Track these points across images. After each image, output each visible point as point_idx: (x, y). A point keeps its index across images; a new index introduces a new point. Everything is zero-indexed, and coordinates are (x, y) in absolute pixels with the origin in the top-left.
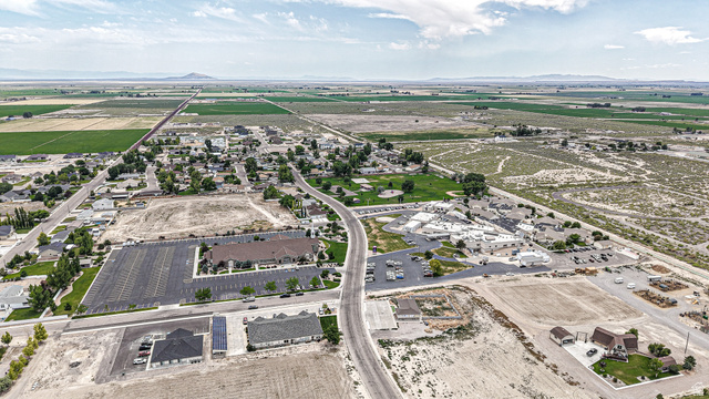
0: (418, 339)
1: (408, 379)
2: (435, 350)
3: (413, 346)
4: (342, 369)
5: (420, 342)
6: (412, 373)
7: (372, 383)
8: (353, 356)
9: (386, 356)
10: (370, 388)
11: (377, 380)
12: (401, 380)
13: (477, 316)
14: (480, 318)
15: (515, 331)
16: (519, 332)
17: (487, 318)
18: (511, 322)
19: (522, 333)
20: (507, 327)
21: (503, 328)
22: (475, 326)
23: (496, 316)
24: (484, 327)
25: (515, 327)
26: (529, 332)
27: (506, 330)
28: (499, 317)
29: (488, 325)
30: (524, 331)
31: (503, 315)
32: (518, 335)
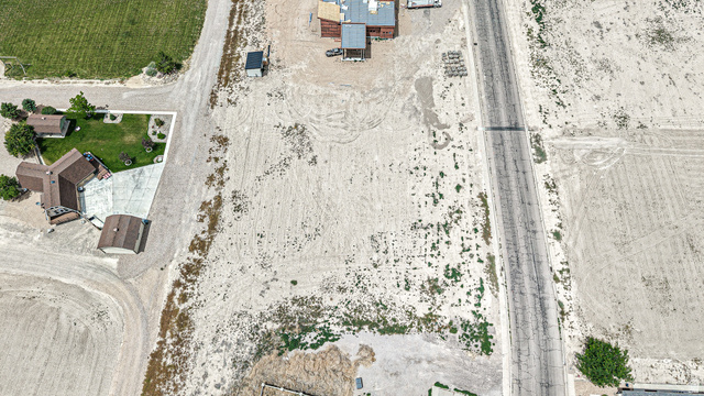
0: (401, 330)
1: (468, 220)
2: (384, 286)
3: (422, 311)
4: (579, 281)
5: (403, 320)
6: (456, 234)
7: (531, 228)
8: (553, 314)
9: (487, 293)
10: (536, 218)
11: (521, 232)
12: (480, 219)
13: (218, 386)
14: (214, 377)
15: (184, 298)
16: (178, 292)
17: (198, 372)
18: (163, 335)
19: (177, 284)
20: (187, 318)
21: (197, 317)
22: (250, 346)
23: (168, 374)
24: (233, 337)
25: (168, 313)
26: (160, 285)
27: (200, 305)
28: (166, 368)
29: (220, 341)
30: (167, 289)
31: (150, 374)
32: (190, 281)
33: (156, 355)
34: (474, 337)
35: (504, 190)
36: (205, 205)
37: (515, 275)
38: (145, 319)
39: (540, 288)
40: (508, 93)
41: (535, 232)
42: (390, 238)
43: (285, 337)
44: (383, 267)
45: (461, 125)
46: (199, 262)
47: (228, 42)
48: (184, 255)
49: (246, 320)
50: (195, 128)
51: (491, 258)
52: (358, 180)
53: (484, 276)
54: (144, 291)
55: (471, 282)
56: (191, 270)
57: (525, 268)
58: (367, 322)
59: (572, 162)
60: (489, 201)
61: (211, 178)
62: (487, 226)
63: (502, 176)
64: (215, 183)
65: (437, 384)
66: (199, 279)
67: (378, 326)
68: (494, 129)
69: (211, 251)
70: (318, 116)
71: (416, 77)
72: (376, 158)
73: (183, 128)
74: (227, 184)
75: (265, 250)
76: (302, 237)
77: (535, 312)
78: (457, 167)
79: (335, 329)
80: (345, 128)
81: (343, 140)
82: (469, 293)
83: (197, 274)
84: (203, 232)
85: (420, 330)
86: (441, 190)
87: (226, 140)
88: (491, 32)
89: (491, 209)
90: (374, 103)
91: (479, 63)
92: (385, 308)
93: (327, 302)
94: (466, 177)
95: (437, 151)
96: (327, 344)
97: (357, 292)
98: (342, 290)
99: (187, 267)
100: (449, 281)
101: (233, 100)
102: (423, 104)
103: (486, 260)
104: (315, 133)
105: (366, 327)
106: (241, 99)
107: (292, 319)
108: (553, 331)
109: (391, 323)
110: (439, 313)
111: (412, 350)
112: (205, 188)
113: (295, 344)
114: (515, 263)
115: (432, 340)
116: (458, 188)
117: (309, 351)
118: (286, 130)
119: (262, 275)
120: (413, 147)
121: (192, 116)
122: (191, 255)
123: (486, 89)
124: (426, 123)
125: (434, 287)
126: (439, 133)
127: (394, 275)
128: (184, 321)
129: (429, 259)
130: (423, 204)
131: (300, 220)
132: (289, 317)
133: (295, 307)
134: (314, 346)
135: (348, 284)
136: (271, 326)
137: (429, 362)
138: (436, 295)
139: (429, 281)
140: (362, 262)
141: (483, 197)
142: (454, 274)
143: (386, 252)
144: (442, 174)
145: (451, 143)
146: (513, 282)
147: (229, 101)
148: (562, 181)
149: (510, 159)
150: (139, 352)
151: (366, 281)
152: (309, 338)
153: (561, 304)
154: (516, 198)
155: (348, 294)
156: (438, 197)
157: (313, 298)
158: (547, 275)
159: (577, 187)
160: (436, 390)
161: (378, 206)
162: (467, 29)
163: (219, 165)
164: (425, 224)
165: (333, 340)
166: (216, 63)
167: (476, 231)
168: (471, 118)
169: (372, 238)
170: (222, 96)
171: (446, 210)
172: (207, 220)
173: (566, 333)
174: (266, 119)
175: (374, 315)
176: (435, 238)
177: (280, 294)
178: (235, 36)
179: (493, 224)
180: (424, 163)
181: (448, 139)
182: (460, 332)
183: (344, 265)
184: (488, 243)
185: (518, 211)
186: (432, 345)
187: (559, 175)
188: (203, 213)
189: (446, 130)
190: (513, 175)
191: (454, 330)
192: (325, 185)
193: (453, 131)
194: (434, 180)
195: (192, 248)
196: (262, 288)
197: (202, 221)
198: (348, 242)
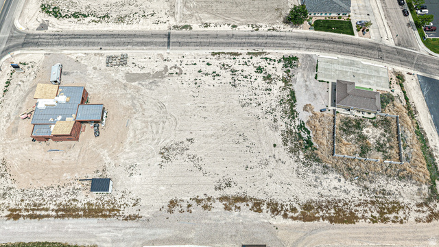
0: (293, 93)
1: (228, 61)
3: (282, 84)
4: (256, 22)
5: (288, 92)
6: (236, 67)
7: (228, 36)
8: (274, 33)
9: (268, 56)
10: (226, 33)
11: (233, 40)
13: (340, 180)
14: (335, 183)
15: (294, 210)
16: (290, 214)
17: (334, 193)
18: (318, 219)
19: (285, 216)
20: (305, 205)
21: (304, 199)
22: (315, 166)
23: (340, 210)
24: (311, 176)
25: (305, 218)
26: (287, 228)
27: (297, 199)
28: (337, 212)
29: (315, 183)
30: (289, 222)
31: (342, 221)
32: (282, 208)
33: (331, 220)
34: (291, 63)
35: (209, 44)
36: (227, 208)
37: (257, 45)
38: (311, 232)
39: (263, 36)
40: (143, 36)
41: (233, 35)
42: (242, 97)
43: (306, 148)
44: (260, 101)
45: (165, 60)
46: (268, 204)
47: (69, 216)
48: (266, 216)
49: (300, 170)
50: (161, 227)
51: (249, 53)
52: (205, 114)
53: (259, 57)
54: (293, 237)
55: (263, 63)
56: (275, 209)
57: (253, 41)
58: (291, 108)
59: (191, 15)
60: (216, 51)
61: (205, 207)
62: (231, 54)
63: (200, 44)
64: (209, 203)
65: (316, 78)
66: (280, 202)
67: (292, 103)
68: (169, 45)
69: (260, 198)
70: (153, 140)
71: (125, 81)
72: (188, 104)
73: (160, 237)
74: (209, 195)
75: (256, 164)
76: (246, 143)
77: (275, 40)
78: (195, 64)
79: (298, 123)
80: (164, 122)
81: (174, 123)
82: (269, 64)
83: (277, 204)
84: (248, 205)
85: (291, 85)
86: (211, 72)
87: (172, 202)
88: (91, 40)
89: (221, 51)
90: (144, 107)
91: (117, 48)
92: (282, 100)
93: (284, 128)
94: (202, 60)
95: (183, 73)
96: (306, 127)
97: (275, 113)
98: (275, 121)
99: (273, 212)
100: (264, 72)
101: (134, 202)
102: (147, 78)
103: (250, 56)
104: (168, 141)
105: (294, 109)
106: (134, 196)
107: (296, 145)
108: (282, 34)
109: (290, 97)
110: (281, 77)
111: (301, 88)
112: (213, 210)
113: (309, 143)
114: (250, 44)
115: (295, 80)
116: (208, 64)
117: (311, 135)
118: (164, 160)
119: (273, 164)
120: (180, 85)
121: (149, 232)
122: (264, 211)
123: (139, 46)
124: (163, 77)
125: (268, 78)
126: (170, 71)
127: (264, 96)
128: (307, 207)
129: (253, 79)
130: (220, 81)
131: (234, 145)
132: (295, 147)
133: (289, 144)
134: (309, 133)
135: (272, 117)
136: (301, 156)
137: (306, 81)
138: (272, 77)
139: (265, 80)
140: (258, 111)
141: (214, 54)
142: (259, 70)
143: (251, 100)
144: (200, 71)
145: (178, 66)
146: (261, 46)
147: (134, 205)
148: (203, 20)
149: (190, 40)
150: (331, 231)
151: (269, 109)
152: (305, 136)
153: (269, 30)
154: (214, 40)
155: (278, 118)
156: (215, 74)
157: (282, 135)
158: (255, 33)
159: (207, 15)
160: (319, 78)
161: (223, 103)
162: (87, 52)
163: (194, 203)
164: (232, 81)
165: (304, 124)
166: (93, 222)
167: (234, 58)
168: (161, 55)
169: (243, 106)
170: (128, 212)
171: (223, 71)
172: (238, 204)
173: (282, 30)
174: (154, 174)
175: (287, 105)
176: (240, 76)
177: (282, 152)
178: (63, 210)
179: (230, 51)
180: (192, 79)
181: (175, 67)
182: (289, 68)
183: (261, 120)
184: (241, 54)
185: (222, 40)
186: (298, 80)
187: (199, 21)
188: (233, 208)
189: (169, 68)
190: (199, 40)
191: (289, 71)
192: (209, 133)
193: (170, 65)
194: (204, 75)
195: (260, 211)
196: (280, 163)
197: (239, 208)
198: (247, 119)
